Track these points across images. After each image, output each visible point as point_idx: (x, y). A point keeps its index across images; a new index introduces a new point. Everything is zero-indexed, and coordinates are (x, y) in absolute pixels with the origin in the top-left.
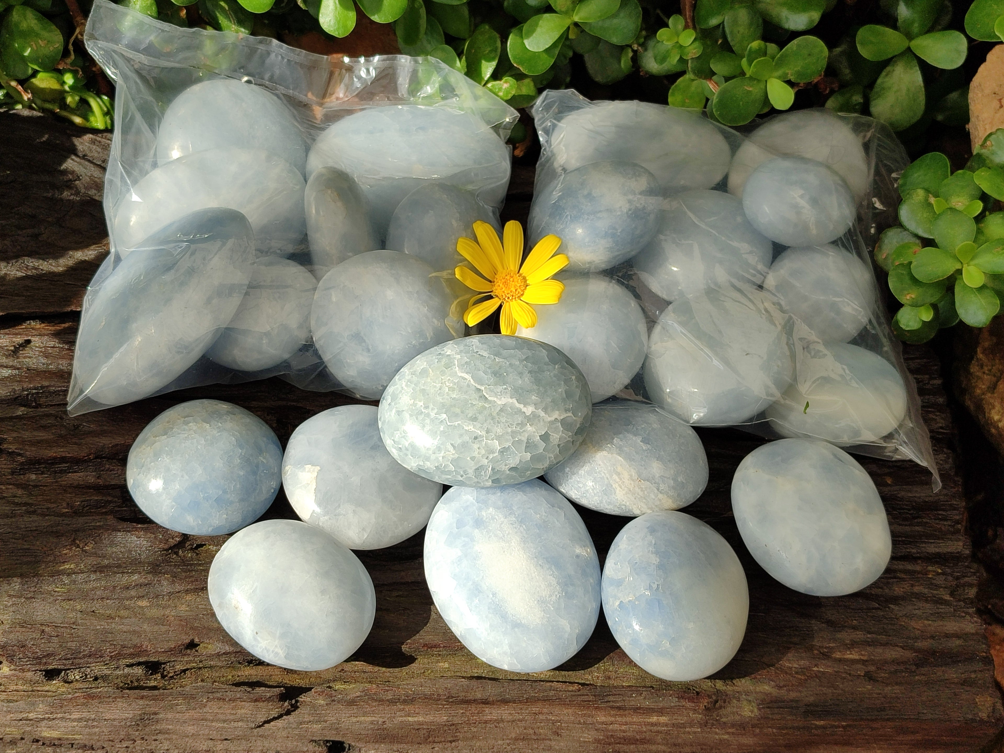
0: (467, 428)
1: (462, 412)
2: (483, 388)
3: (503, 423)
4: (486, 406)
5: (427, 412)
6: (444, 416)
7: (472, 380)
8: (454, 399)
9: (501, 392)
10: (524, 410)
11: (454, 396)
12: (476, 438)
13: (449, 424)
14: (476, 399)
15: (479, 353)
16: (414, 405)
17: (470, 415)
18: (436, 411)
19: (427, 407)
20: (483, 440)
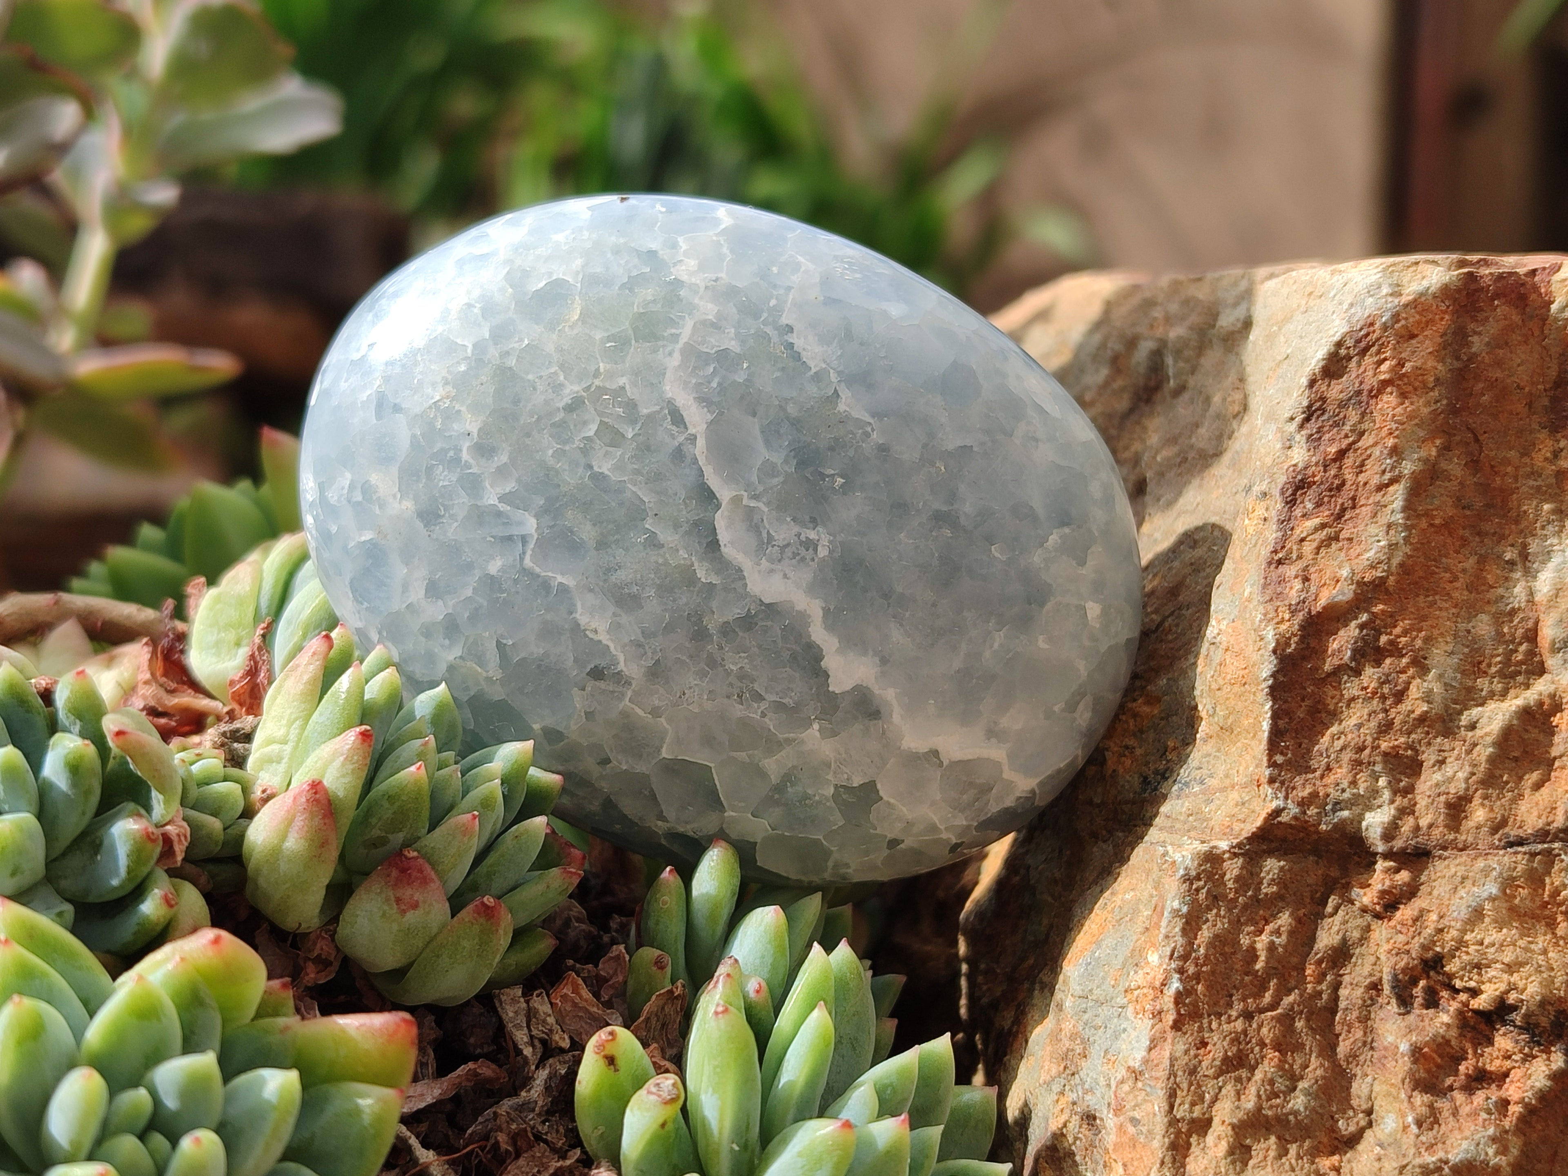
0: (582, 618)
1: (602, 545)
2: (724, 493)
3: (728, 673)
4: (701, 574)
5: (475, 470)
6: (530, 525)
7: (701, 442)
8: (598, 478)
9: (783, 548)
10: (832, 662)
11: (605, 470)
12: (597, 674)
13: (528, 562)
14: (677, 526)
15: (792, 338)
16: (450, 415)
17: (622, 576)
18: (510, 486)
19: (483, 450)
20: (623, 695)
